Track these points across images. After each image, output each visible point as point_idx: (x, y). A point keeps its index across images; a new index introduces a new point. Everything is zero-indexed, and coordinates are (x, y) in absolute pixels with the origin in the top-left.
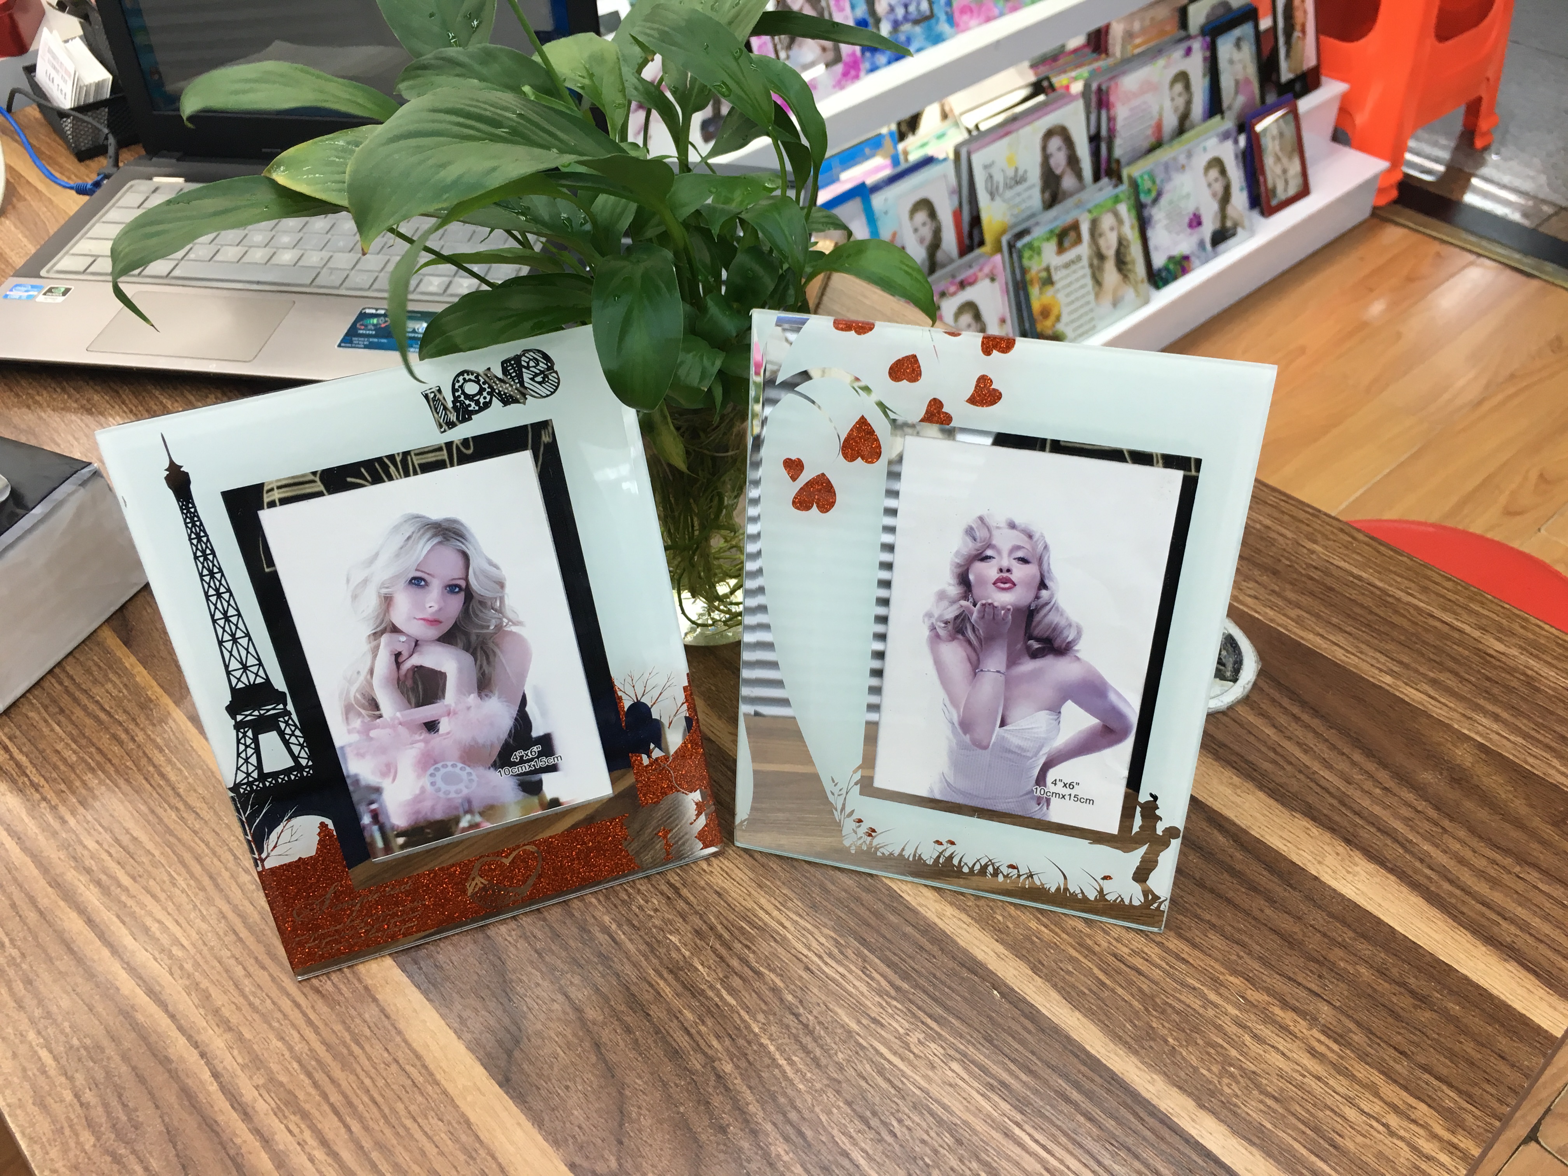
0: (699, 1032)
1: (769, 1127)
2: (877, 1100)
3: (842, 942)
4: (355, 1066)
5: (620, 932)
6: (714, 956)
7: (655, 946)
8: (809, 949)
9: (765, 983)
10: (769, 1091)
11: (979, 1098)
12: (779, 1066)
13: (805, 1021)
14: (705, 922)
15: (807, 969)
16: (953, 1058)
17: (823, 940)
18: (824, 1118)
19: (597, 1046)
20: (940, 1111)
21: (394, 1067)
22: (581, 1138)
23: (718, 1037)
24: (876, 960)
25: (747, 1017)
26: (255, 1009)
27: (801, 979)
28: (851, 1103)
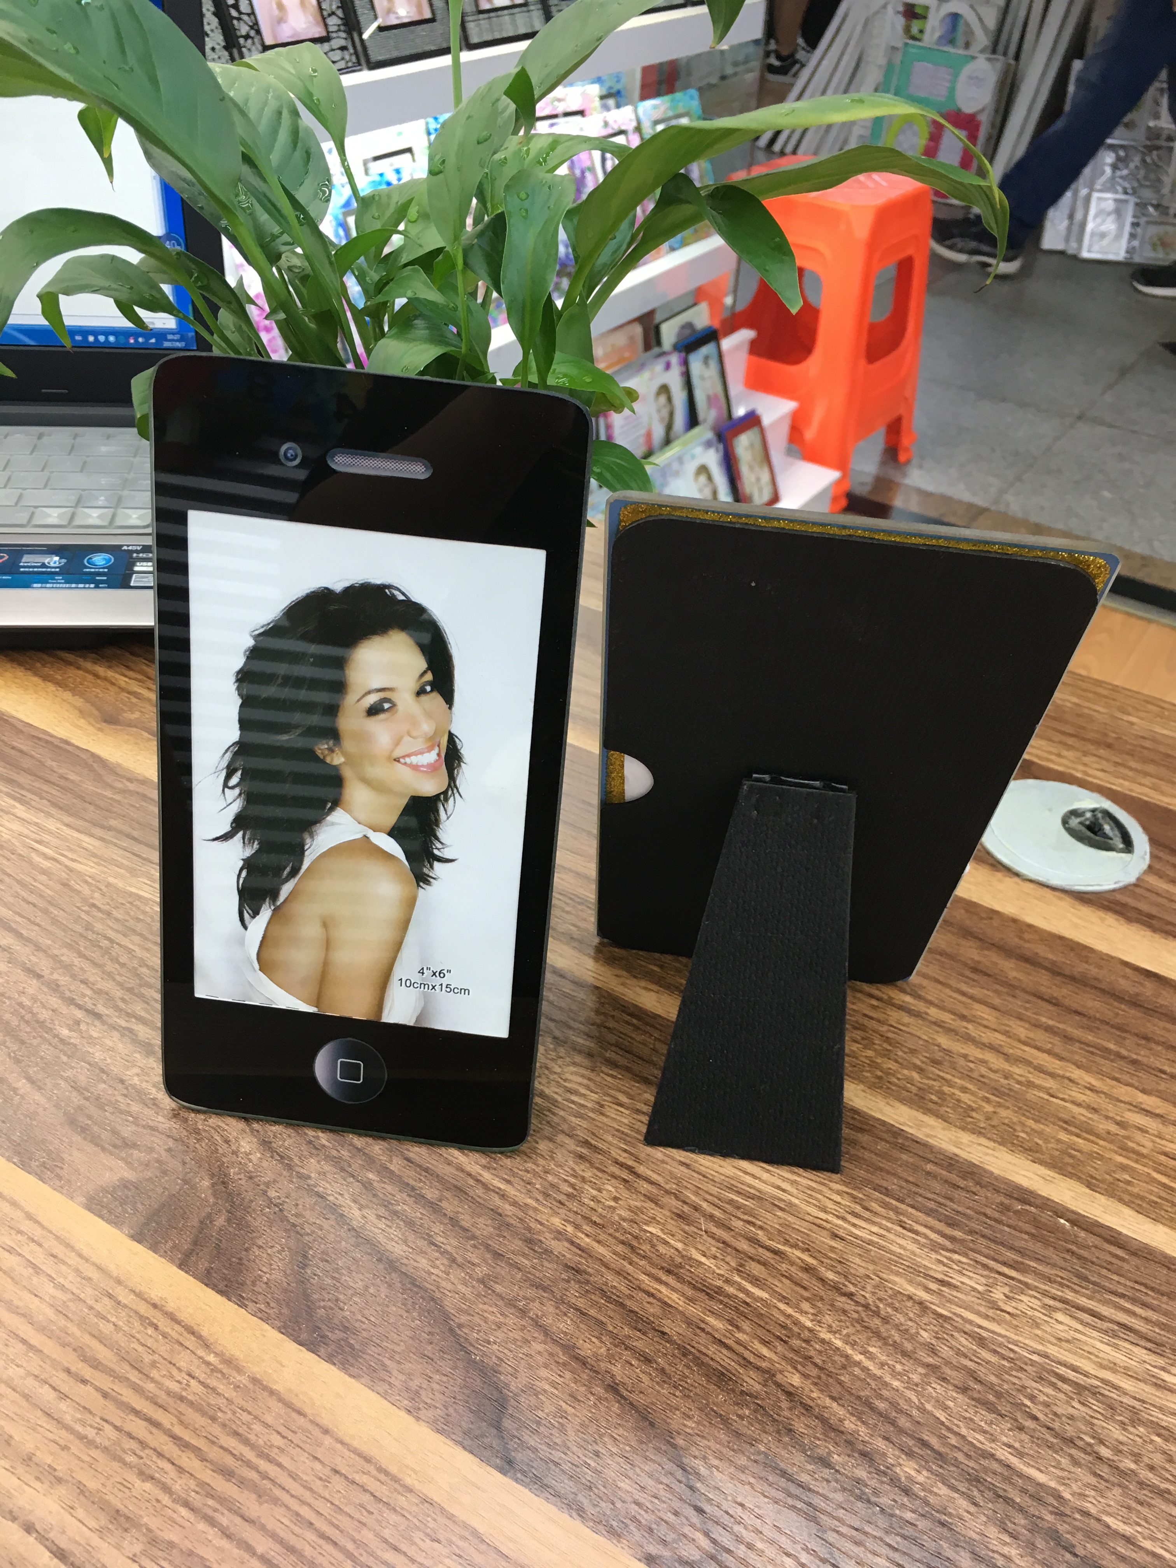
0: (738, 1342)
1: (881, 1444)
2: (993, 1379)
3: (860, 1196)
4: (278, 1492)
5: (580, 1235)
6: (713, 1242)
7: (635, 1243)
8: (826, 1212)
9: (792, 1264)
10: (859, 1398)
11: (1107, 1349)
12: (858, 1364)
13: (862, 1301)
14: (684, 1202)
15: (835, 1236)
16: (1056, 1309)
17: (838, 1198)
18: (942, 1416)
19: (613, 1388)
20: (1071, 1375)
21: (338, 1483)
22: (645, 1518)
23: (765, 1343)
24: (910, 1210)
25: (790, 1311)
26: (91, 1443)
27: (833, 1249)
28: (964, 1390)
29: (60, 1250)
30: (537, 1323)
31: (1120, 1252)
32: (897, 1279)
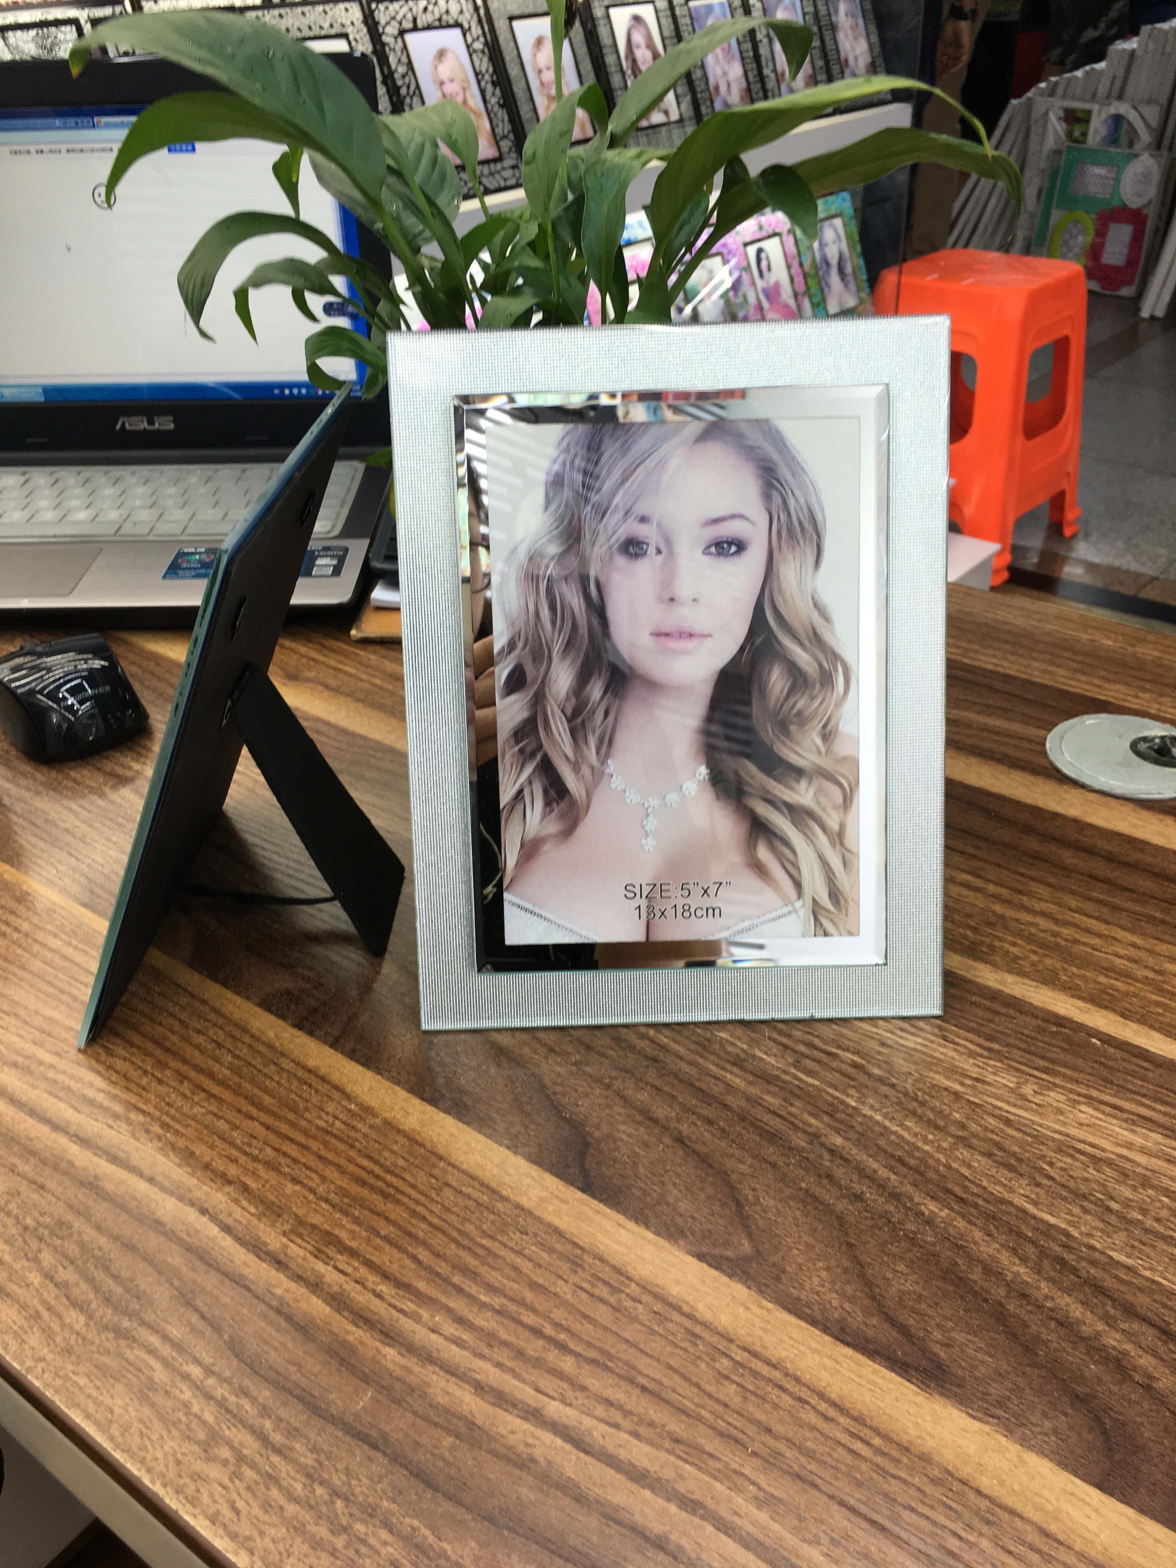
0: (790, 1114)
1: (909, 1189)
2: (1017, 1149)
4: (399, 1196)
6: (776, 1045)
9: (843, 1062)
10: (893, 1156)
11: (1125, 1133)
12: (893, 1133)
13: (903, 1090)
15: (883, 1044)
16: (1079, 1103)
18: (965, 1171)
19: (680, 1140)
20: (1089, 1149)
21: (448, 1192)
22: (699, 1228)
23: (813, 1115)
25: (837, 1094)
26: (255, 1159)
27: (879, 1053)
28: (989, 1155)
29: (237, 1033)
30: (618, 1093)
31: (1145, 1064)
32: (937, 1077)
